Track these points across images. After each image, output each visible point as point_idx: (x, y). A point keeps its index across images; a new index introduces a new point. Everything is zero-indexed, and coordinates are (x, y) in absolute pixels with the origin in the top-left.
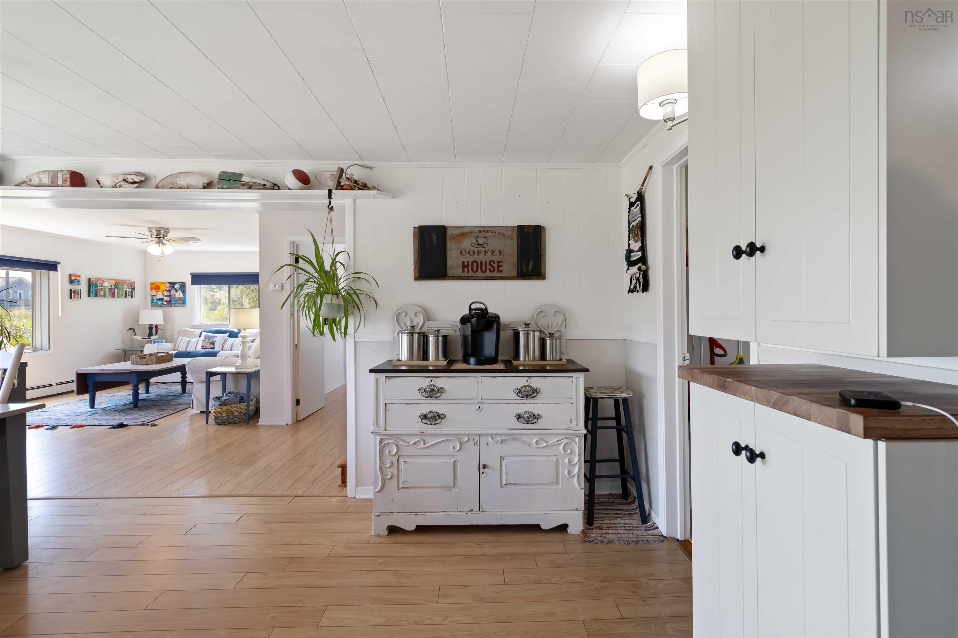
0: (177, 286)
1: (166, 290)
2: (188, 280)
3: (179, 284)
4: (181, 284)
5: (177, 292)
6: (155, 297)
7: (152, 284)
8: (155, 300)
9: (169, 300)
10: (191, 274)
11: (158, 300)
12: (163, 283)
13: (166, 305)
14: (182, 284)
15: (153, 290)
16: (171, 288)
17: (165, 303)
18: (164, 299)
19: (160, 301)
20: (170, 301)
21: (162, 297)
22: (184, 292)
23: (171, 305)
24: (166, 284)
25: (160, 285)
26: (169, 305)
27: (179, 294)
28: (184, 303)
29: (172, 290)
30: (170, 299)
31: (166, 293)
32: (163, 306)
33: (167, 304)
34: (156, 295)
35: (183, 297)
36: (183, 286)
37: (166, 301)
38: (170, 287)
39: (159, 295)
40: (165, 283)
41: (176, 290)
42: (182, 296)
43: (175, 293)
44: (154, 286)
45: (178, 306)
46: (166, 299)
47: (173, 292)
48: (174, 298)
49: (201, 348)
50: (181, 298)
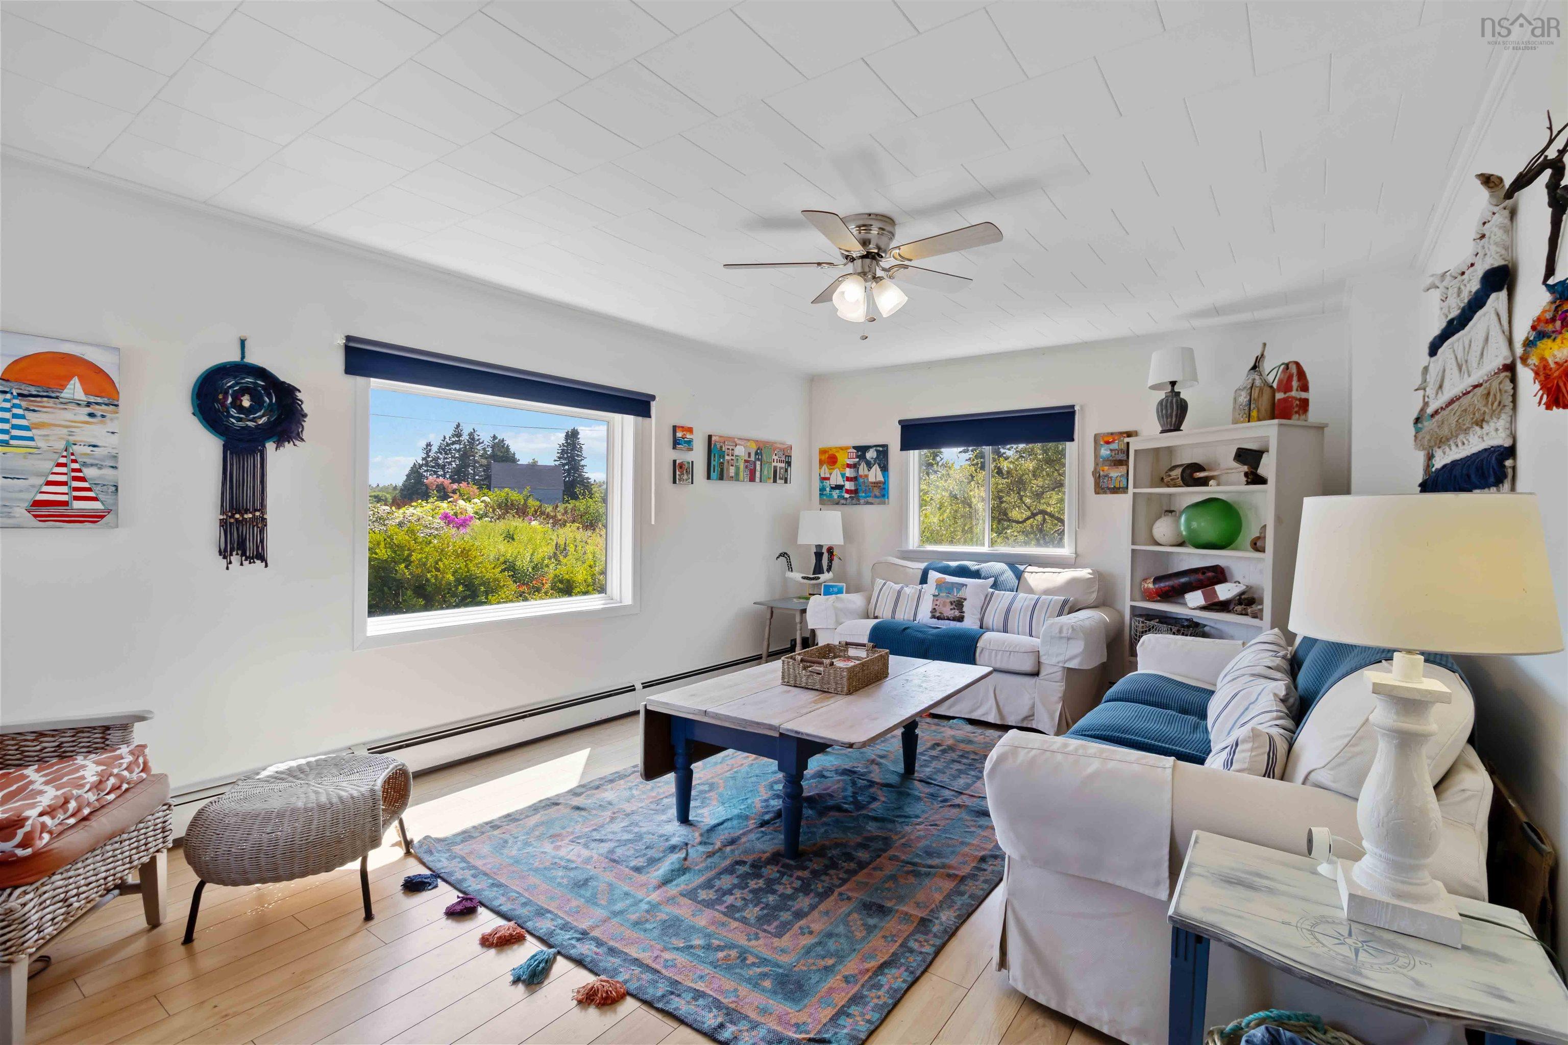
0: (871, 455)
1: (849, 466)
2: (894, 439)
3: (875, 448)
4: (878, 448)
5: (871, 468)
6: (828, 481)
7: (823, 452)
8: (828, 489)
9: (853, 488)
10: (900, 422)
11: (832, 488)
12: (842, 449)
13: (848, 501)
14: (881, 449)
15: (825, 467)
16: (858, 460)
17: (847, 496)
18: (843, 486)
19: (837, 491)
20: (856, 492)
21: (840, 482)
22: (884, 469)
23: (859, 500)
24: (849, 451)
25: (837, 454)
26: (855, 501)
27: (875, 475)
28: (883, 496)
29: (860, 465)
30: (856, 485)
31: (849, 473)
32: (843, 501)
33: (850, 497)
34: (828, 476)
35: (883, 479)
36: (883, 452)
37: (847, 491)
38: (857, 457)
39: (836, 478)
40: (847, 448)
41: (869, 465)
42: (880, 478)
43: (866, 472)
44: (827, 455)
45: (872, 504)
46: (849, 485)
47: (863, 469)
48: (864, 482)
49: (930, 615)
50: (879, 482)
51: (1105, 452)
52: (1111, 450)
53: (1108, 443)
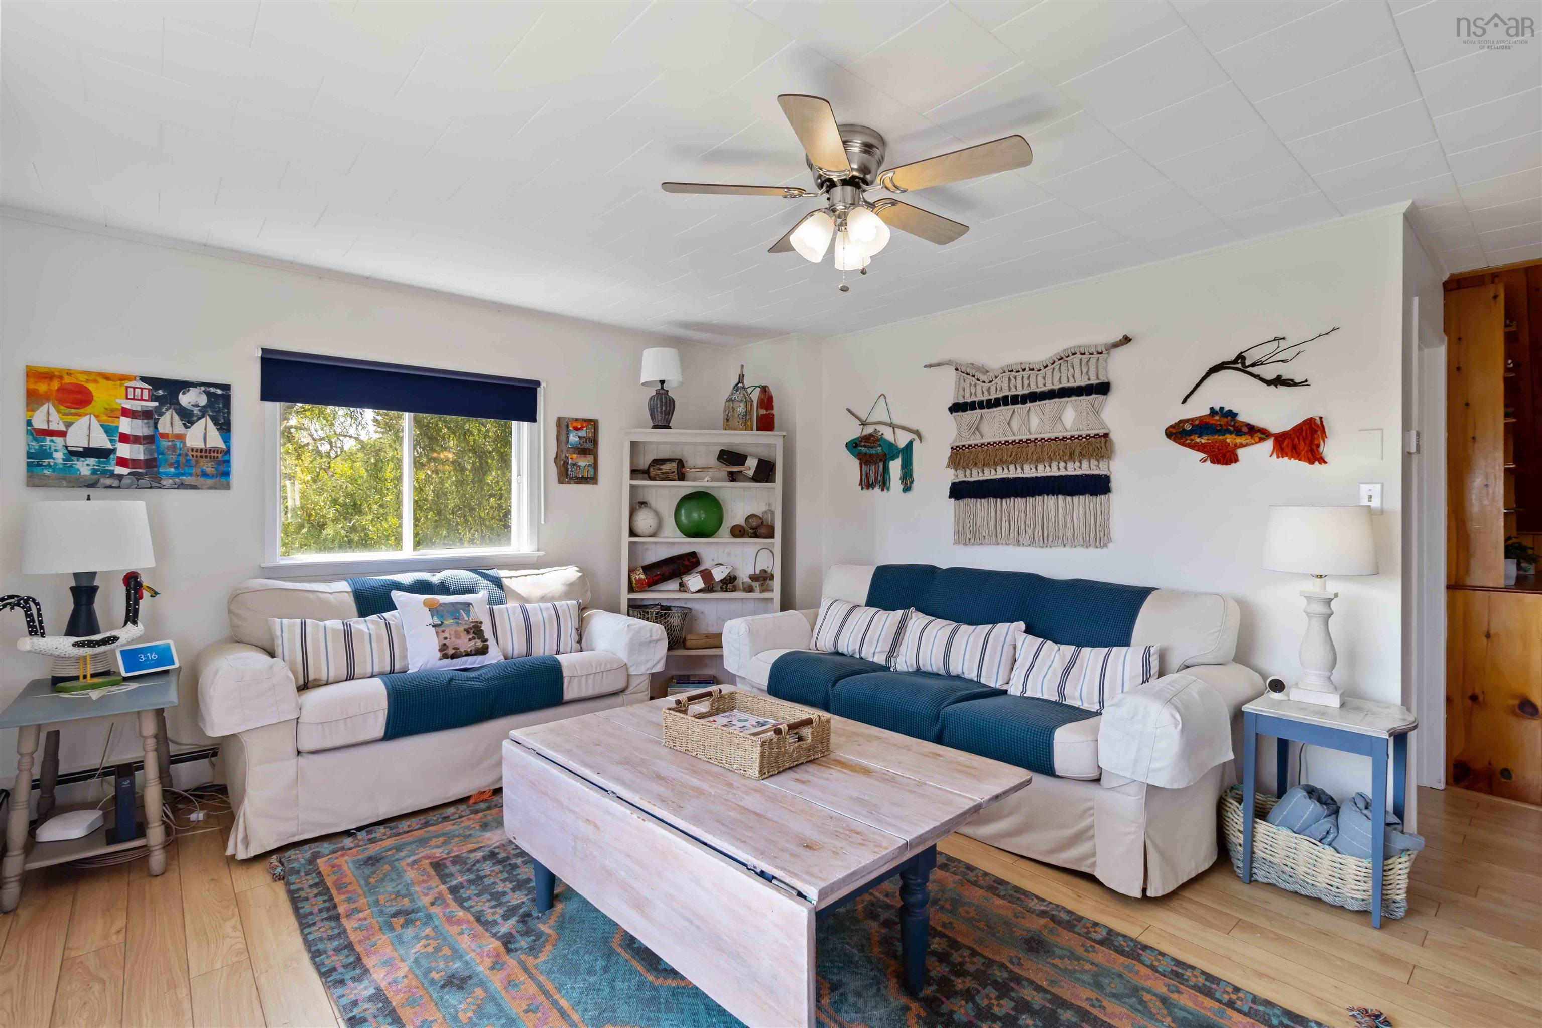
0: (189, 399)
1: (127, 413)
2: (246, 377)
3: (203, 388)
4: (212, 390)
5: (192, 423)
6: (58, 439)
7: (41, 376)
9: (141, 457)
10: (259, 353)
11: (73, 453)
12: (107, 377)
13: (126, 481)
14: (219, 391)
15: (48, 408)
16: (156, 404)
17: (124, 471)
18: (113, 451)
20: (150, 464)
21: (100, 440)
22: (225, 426)
23: (155, 479)
24: (133, 384)
25: (93, 389)
26: (144, 482)
27: (200, 434)
29: (161, 414)
30: (150, 452)
31: (126, 426)
32: (108, 481)
33: (130, 474)
34: (62, 428)
35: (222, 445)
36: (217, 400)
37: (122, 462)
38: (153, 398)
39: (87, 434)
40: (123, 378)
41: (187, 417)
42: (215, 440)
43: (179, 427)
44: (55, 385)
45: (191, 488)
46: (124, 450)
47: (169, 423)
48: (174, 447)
49: (439, 655)
50: (216, 450)
51: (573, 438)
52: (579, 437)
53: (576, 429)
